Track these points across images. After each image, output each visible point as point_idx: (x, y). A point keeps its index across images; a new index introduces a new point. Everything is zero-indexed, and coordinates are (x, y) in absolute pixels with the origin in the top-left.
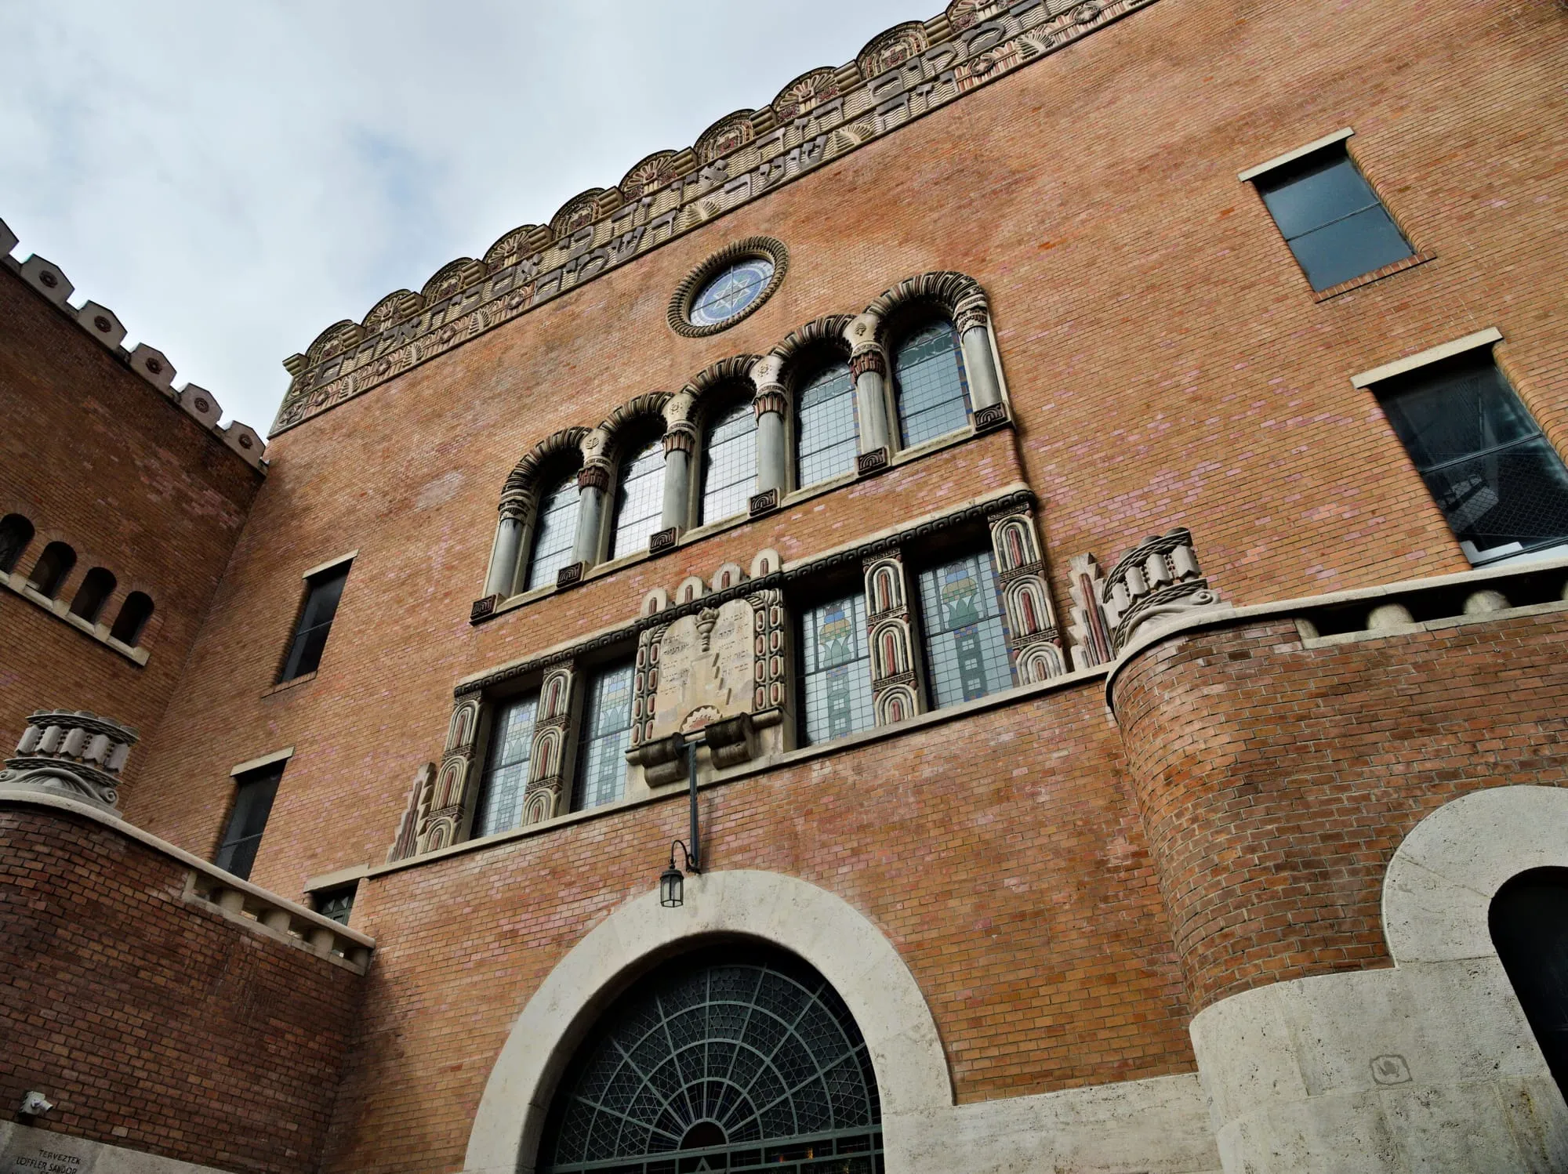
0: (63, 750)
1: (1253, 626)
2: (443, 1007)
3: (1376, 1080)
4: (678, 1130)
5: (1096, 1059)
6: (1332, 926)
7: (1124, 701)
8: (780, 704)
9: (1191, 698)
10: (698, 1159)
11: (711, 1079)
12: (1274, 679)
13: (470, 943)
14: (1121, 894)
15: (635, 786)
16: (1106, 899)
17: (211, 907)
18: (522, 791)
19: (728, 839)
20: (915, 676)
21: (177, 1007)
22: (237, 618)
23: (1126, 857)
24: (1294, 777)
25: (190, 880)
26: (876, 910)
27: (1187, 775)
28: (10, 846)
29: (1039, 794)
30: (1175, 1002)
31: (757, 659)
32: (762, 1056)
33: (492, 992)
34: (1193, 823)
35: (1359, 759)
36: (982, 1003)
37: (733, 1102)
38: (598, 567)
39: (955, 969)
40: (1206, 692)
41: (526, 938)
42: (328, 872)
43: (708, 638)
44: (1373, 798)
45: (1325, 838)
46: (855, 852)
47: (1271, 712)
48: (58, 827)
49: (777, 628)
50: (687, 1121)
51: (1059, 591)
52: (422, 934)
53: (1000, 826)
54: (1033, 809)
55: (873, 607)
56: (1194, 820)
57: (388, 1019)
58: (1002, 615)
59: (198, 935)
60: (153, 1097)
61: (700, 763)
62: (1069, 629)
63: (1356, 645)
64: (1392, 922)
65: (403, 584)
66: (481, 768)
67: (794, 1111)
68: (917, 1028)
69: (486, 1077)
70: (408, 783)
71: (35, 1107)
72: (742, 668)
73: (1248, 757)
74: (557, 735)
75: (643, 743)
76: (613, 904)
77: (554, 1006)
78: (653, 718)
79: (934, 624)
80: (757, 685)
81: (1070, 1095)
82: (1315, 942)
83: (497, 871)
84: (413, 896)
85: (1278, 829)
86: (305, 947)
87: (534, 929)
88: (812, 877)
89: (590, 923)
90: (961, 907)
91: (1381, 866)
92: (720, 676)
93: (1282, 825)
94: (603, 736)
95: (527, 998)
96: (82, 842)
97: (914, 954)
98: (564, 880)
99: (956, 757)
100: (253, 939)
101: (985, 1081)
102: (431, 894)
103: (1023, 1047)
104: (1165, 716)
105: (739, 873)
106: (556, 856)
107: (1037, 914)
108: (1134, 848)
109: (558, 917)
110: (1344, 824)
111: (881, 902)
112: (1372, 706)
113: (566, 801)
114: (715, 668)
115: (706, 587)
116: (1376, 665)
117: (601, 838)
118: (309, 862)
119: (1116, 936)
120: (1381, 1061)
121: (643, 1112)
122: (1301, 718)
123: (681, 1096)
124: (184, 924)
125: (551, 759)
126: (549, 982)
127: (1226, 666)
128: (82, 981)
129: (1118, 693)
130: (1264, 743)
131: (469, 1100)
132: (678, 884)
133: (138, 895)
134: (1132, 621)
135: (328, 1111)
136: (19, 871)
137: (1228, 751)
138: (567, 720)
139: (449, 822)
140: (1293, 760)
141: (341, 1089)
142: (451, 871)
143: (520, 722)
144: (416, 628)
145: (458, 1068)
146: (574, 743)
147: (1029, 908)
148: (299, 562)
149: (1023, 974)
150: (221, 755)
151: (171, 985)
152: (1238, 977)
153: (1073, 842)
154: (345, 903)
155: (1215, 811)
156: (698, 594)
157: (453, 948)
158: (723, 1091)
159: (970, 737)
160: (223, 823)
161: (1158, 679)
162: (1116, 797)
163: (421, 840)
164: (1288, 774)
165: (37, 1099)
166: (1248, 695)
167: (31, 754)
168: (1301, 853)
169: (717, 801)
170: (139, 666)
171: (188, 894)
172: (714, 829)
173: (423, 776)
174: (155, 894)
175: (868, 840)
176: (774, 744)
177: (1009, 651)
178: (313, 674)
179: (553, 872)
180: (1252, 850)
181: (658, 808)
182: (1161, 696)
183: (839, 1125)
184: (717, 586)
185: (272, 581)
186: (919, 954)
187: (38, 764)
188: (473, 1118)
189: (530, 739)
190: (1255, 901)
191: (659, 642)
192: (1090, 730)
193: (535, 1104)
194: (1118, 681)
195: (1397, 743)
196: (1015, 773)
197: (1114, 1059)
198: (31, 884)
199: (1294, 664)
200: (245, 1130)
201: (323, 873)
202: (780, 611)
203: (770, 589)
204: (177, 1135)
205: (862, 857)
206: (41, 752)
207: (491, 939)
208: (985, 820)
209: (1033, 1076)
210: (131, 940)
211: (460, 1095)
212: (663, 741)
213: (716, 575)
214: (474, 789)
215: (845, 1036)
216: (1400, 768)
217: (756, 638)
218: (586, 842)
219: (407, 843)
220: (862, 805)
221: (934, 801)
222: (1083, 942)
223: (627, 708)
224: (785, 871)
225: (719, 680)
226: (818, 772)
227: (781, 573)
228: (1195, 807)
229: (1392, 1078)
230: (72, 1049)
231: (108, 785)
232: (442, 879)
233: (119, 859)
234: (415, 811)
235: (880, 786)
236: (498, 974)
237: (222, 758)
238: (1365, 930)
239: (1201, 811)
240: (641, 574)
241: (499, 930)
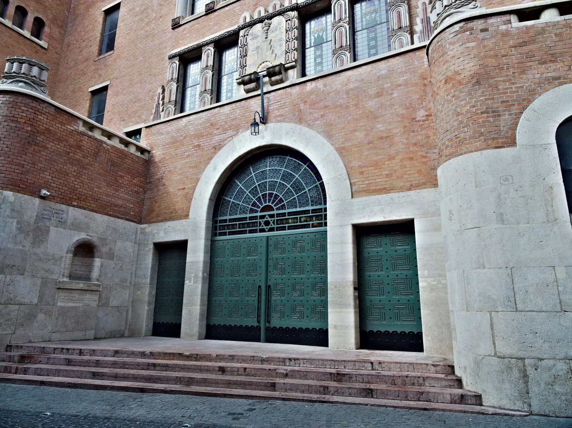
0: (22, 72)
1: (493, 17)
2: (177, 170)
3: (501, 183)
4: (259, 207)
5: (402, 184)
6: (497, 133)
7: (434, 51)
8: (296, 60)
9: (461, 49)
10: (265, 215)
11: (269, 192)
12: (497, 40)
13: (184, 149)
14: (419, 130)
15: (240, 92)
16: (413, 132)
17: (90, 133)
18: (198, 96)
19: (275, 112)
20: (350, 48)
21: (85, 166)
22: (79, 29)
23: (423, 116)
24: (496, 79)
25: (81, 123)
26: (329, 136)
27: (454, 79)
28: (12, 107)
29: (393, 93)
30: (433, 166)
31: (287, 42)
32: (287, 185)
33: (193, 165)
34: (452, 98)
35: (523, 72)
36: (364, 167)
37: (277, 199)
38: (221, 3)
39: (356, 156)
40: (467, 46)
41: (203, 147)
42: (130, 126)
43: (267, 33)
44: (525, 87)
45: (502, 102)
46: (322, 116)
47: (492, 53)
48: (28, 101)
49: (295, 28)
50: (262, 204)
51: (412, 10)
52: (167, 146)
53: (377, 106)
54: (391, 99)
55: (335, 19)
56: (453, 96)
57: (158, 174)
58: (388, 22)
59: (87, 142)
60: (84, 194)
61: (264, 84)
62: (414, 27)
63: (533, 26)
64: (520, 132)
65: (142, 13)
66: (182, 88)
67: (297, 201)
68: (340, 175)
69: (194, 191)
70: (155, 94)
71: (45, 194)
72: (281, 45)
73: (479, 72)
74: (210, 74)
75: (242, 76)
76: (234, 135)
77: (215, 169)
78: (246, 66)
79: (358, 26)
80: (287, 52)
81: (392, 195)
82: (490, 139)
83: (191, 124)
84: (162, 134)
85: (485, 99)
86: (126, 149)
87: (206, 144)
88: (306, 125)
89: (226, 142)
90: (360, 135)
91: (521, 112)
92: (272, 49)
93: (487, 97)
94: (227, 74)
95: (206, 167)
96: (37, 106)
97: (341, 151)
98: (215, 127)
99: (363, 80)
100: (107, 145)
101: (363, 191)
102: (168, 133)
103: (377, 180)
104: (449, 56)
105: (279, 124)
106: (212, 119)
107: (387, 137)
108: (427, 113)
109: (214, 140)
110: (511, 97)
111: (331, 133)
112: (534, 51)
113: (215, 99)
114: (270, 45)
115: (266, 11)
116: (539, 34)
117: (228, 112)
118: (123, 122)
119: (415, 144)
120: (504, 178)
121: (247, 202)
122: (504, 56)
123: (259, 197)
124: (83, 139)
125: (208, 83)
126: (212, 161)
127: (478, 34)
128: (50, 156)
129: (432, 48)
130: (487, 66)
131: (189, 198)
132: (257, 127)
133: (63, 127)
134: (442, 18)
135: (143, 202)
136: (18, 116)
137: (472, 69)
138: (213, 68)
139: (172, 108)
140: (497, 72)
141: (146, 195)
142: (174, 125)
143: (194, 69)
144: (150, 32)
145: (184, 189)
146: (216, 77)
147: (385, 135)
148: (99, 4)
149: (380, 157)
150: (84, 84)
151: (82, 159)
152: (459, 151)
153: (404, 112)
154: (138, 137)
155: (462, 92)
156: (263, 14)
157: (178, 151)
158: (273, 196)
159: (369, 72)
160: (89, 109)
161: (449, 41)
162: (423, 94)
163: (162, 114)
164: (493, 78)
165: (44, 192)
166: (484, 47)
167: (11, 73)
168: (492, 108)
169: (271, 98)
170: (45, 49)
171: (81, 128)
172: (270, 108)
173: (160, 90)
174: (69, 127)
175: (327, 112)
176: (293, 76)
177: (389, 37)
178: (113, 51)
179: (212, 124)
180: (474, 106)
181: (249, 101)
182: (449, 48)
183: (312, 205)
184: (271, 11)
185: (90, 13)
186: (343, 151)
187: (14, 77)
188: (191, 204)
189: (199, 76)
190: (471, 125)
191: (247, 35)
192: (417, 68)
193: (211, 199)
194: (432, 43)
195: (540, 66)
196: (385, 86)
197: (408, 185)
198: (24, 121)
199: (506, 34)
200: (116, 206)
201: (128, 126)
202: (297, 21)
203: (292, 11)
204: (94, 206)
205: (325, 118)
206: (14, 72)
207: (191, 147)
208: (371, 104)
209: (379, 190)
210: (65, 143)
211: (186, 197)
212: (250, 74)
213: (270, 5)
214: (180, 95)
215: (315, 178)
216: (538, 76)
217: (286, 32)
218: (222, 114)
219: (157, 115)
220: (326, 99)
221: (353, 97)
222: (403, 146)
223: (236, 63)
224: (296, 123)
225: (271, 51)
226: (309, 86)
227: (297, 4)
228: (454, 91)
229: (506, 182)
230: (52, 177)
231: (42, 86)
232: (171, 128)
233: (54, 114)
234: (159, 104)
235: (333, 91)
236: (195, 159)
237: (84, 85)
238: (509, 135)
239: (457, 93)
240: (240, 6)
241: (194, 145)
